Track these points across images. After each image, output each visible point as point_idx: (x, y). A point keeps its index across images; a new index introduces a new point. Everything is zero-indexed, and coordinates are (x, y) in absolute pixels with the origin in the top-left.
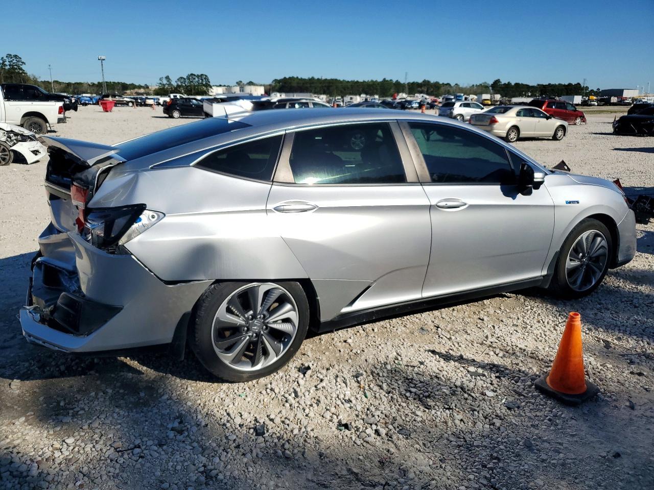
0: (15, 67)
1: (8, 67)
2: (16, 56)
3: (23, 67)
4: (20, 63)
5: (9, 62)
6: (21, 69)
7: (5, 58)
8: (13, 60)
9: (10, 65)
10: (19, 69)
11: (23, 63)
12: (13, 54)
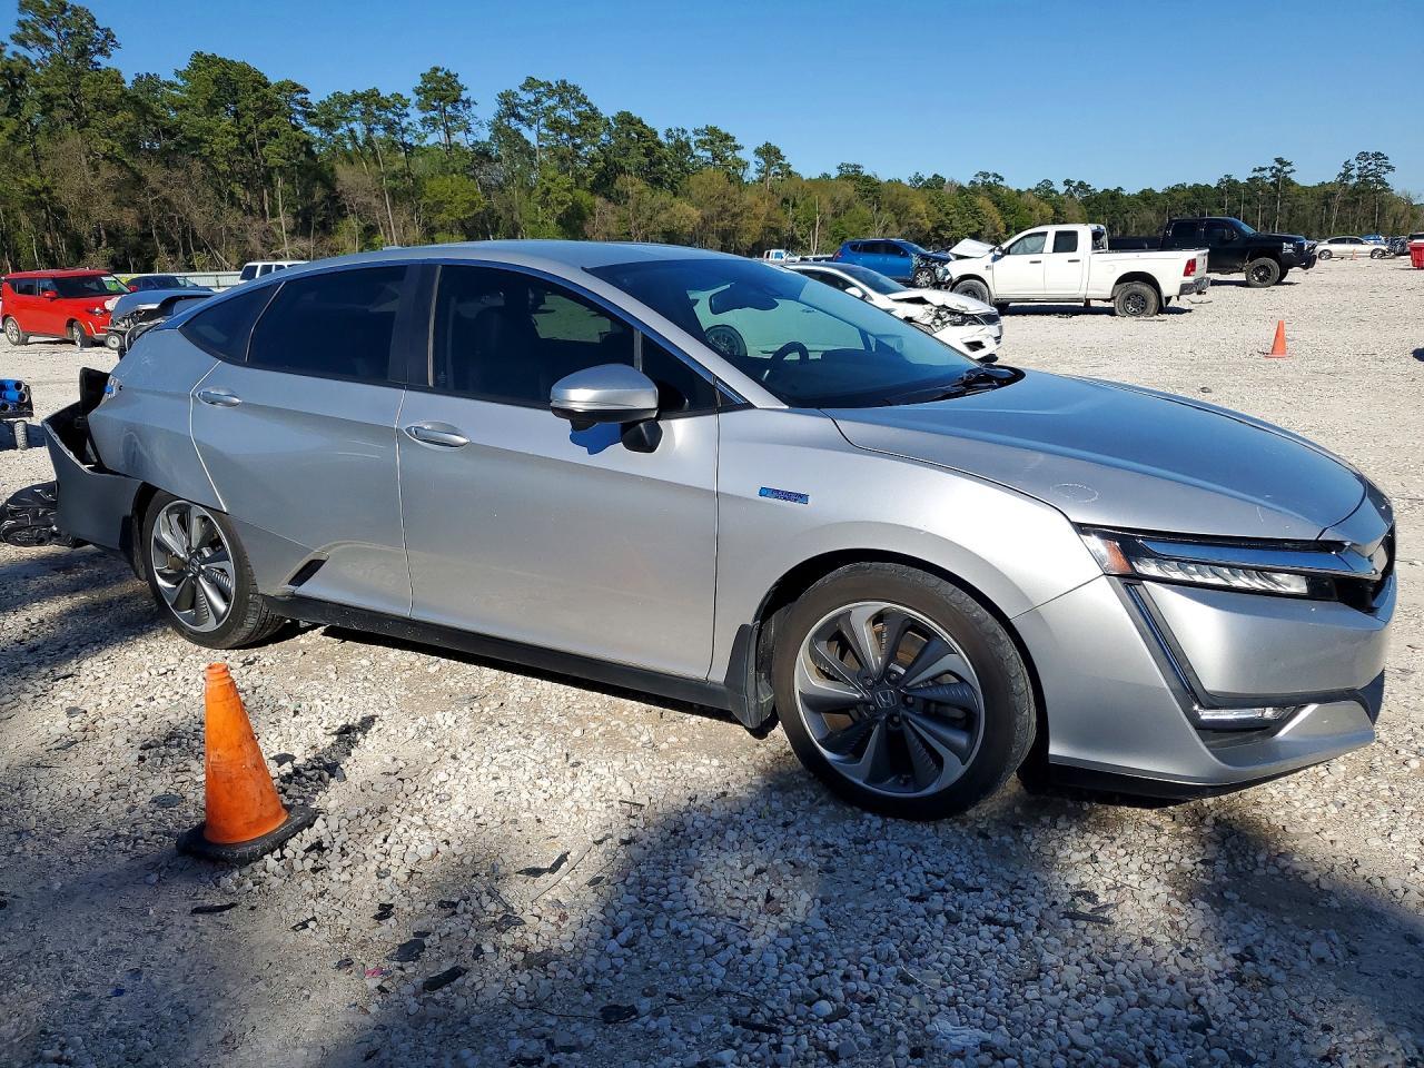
0: (1371, 178)
1: (1356, 180)
2: (1377, 155)
3: (1388, 178)
4: (1384, 169)
5: (1359, 169)
6: (1382, 182)
7: (1353, 162)
8: (1370, 164)
9: (1359, 176)
10: (1378, 182)
11: (1388, 167)
12: (1372, 151)
